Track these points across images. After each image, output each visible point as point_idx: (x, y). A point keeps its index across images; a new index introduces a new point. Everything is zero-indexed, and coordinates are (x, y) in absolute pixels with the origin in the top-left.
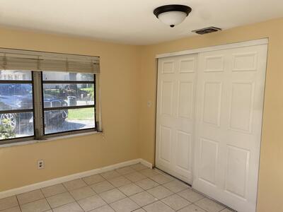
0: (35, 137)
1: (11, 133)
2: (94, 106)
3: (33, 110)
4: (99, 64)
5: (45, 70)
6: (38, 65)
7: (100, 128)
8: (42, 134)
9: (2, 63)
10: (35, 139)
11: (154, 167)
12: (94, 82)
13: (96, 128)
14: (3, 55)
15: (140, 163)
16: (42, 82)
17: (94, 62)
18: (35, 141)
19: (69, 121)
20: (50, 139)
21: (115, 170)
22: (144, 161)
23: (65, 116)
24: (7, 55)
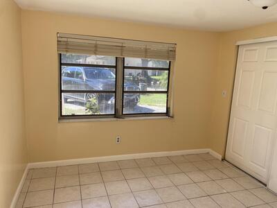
0: (116, 116)
1: (97, 110)
2: (167, 92)
3: (115, 92)
4: (175, 51)
5: (128, 56)
6: (122, 52)
7: (171, 115)
8: (121, 114)
9: (94, 49)
10: (115, 117)
11: (224, 159)
12: (169, 69)
13: (167, 114)
14: (94, 42)
15: (208, 153)
16: (124, 67)
17: (170, 49)
18: (115, 119)
19: (140, 106)
20: (127, 119)
21: (183, 156)
22: (214, 152)
23: (137, 100)
24: (98, 42)
